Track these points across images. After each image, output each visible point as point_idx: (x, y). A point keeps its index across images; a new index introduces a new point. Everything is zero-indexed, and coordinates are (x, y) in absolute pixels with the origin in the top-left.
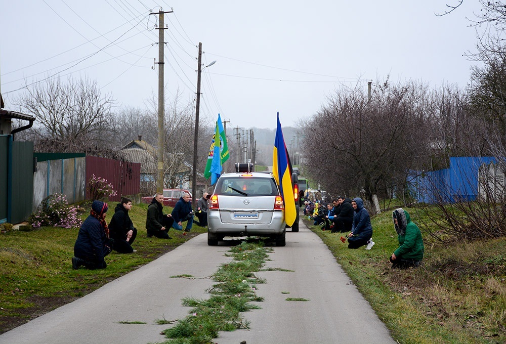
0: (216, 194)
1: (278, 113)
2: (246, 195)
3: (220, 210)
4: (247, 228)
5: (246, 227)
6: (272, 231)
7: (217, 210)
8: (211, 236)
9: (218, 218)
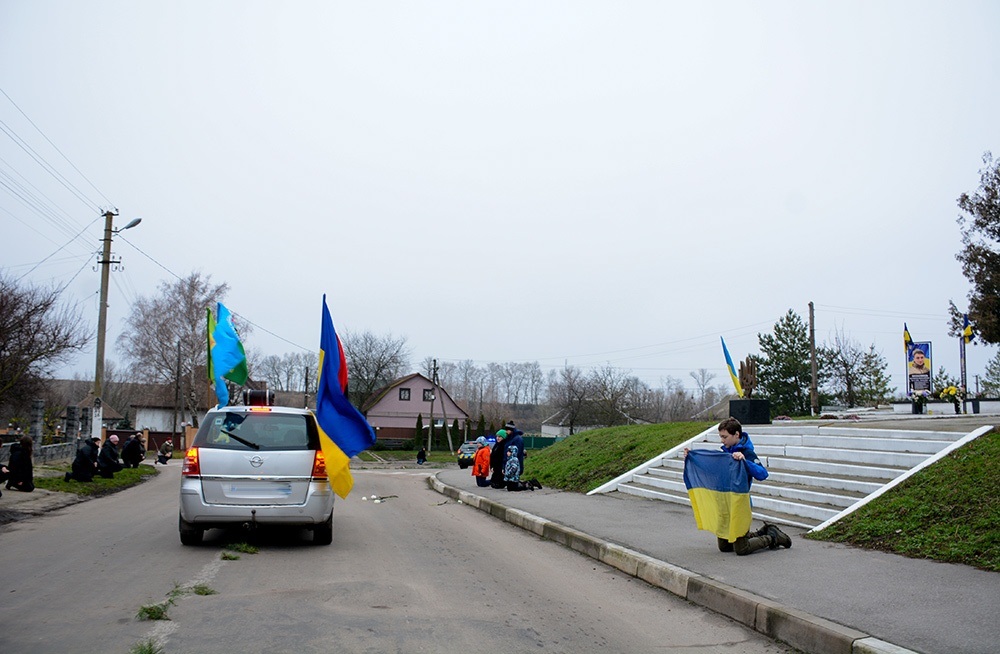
0: (196, 446)
1: (324, 296)
2: (255, 447)
3: (201, 478)
4: (256, 514)
5: (254, 512)
6: (307, 520)
7: (197, 478)
8: (186, 528)
9: (197, 494)
